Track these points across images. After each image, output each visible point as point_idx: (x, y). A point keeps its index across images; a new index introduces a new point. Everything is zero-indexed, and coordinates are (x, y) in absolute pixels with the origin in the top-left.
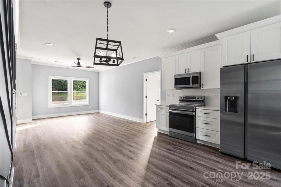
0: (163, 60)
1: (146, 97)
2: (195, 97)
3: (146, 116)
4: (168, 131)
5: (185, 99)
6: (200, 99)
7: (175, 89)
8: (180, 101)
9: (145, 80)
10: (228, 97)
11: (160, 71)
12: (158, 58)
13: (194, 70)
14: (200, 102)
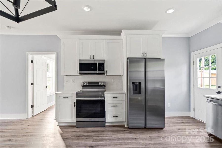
0: (62, 41)
1: (32, 84)
2: (98, 83)
3: (31, 108)
4: (76, 122)
5: (88, 85)
6: (102, 84)
7: (79, 74)
8: (83, 87)
9: (30, 62)
10: (134, 82)
11: (56, 53)
12: (56, 38)
13: (99, 57)
14: (102, 87)
